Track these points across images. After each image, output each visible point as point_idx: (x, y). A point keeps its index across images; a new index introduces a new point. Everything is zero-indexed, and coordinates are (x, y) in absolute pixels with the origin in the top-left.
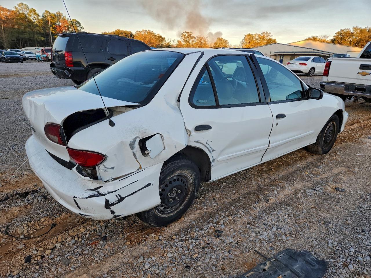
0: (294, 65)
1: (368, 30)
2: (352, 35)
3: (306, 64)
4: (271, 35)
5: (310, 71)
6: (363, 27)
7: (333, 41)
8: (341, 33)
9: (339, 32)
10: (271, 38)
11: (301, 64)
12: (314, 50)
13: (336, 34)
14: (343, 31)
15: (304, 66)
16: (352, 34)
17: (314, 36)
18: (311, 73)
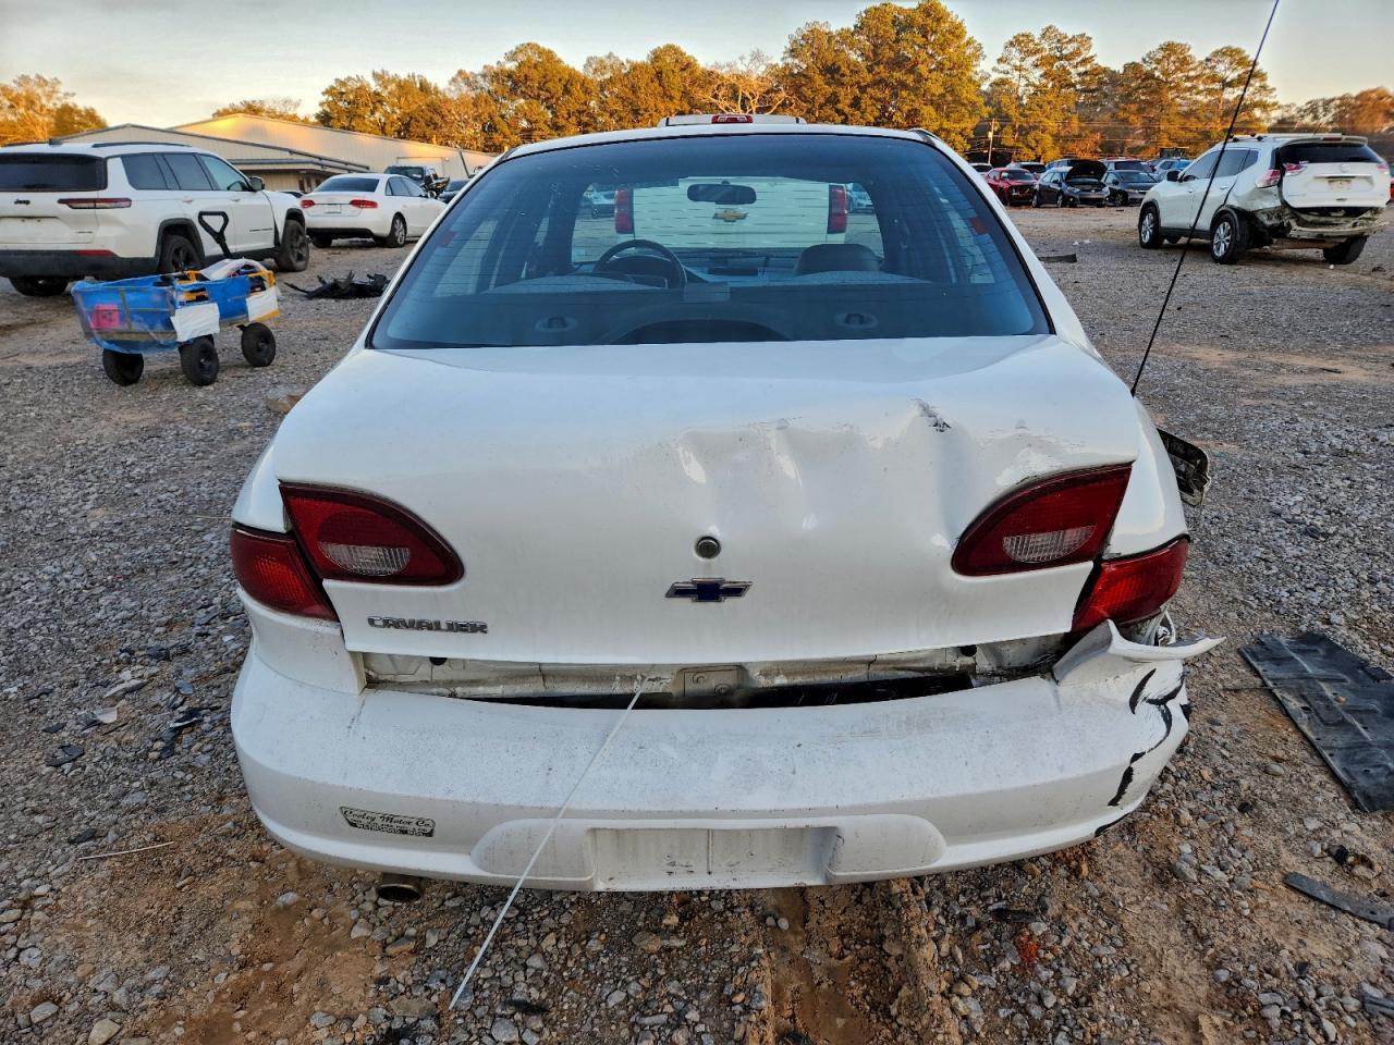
0: (333, 209)
1: (418, 85)
2: (379, 101)
3: (373, 205)
4: (62, 89)
5: (393, 229)
6: (403, 76)
7: (325, 120)
8: (342, 93)
9: (333, 88)
10: (70, 101)
11: (355, 203)
12: (291, 152)
13: (326, 96)
14: (343, 84)
15: (367, 211)
16: (378, 99)
17: (249, 99)
18: (399, 234)
